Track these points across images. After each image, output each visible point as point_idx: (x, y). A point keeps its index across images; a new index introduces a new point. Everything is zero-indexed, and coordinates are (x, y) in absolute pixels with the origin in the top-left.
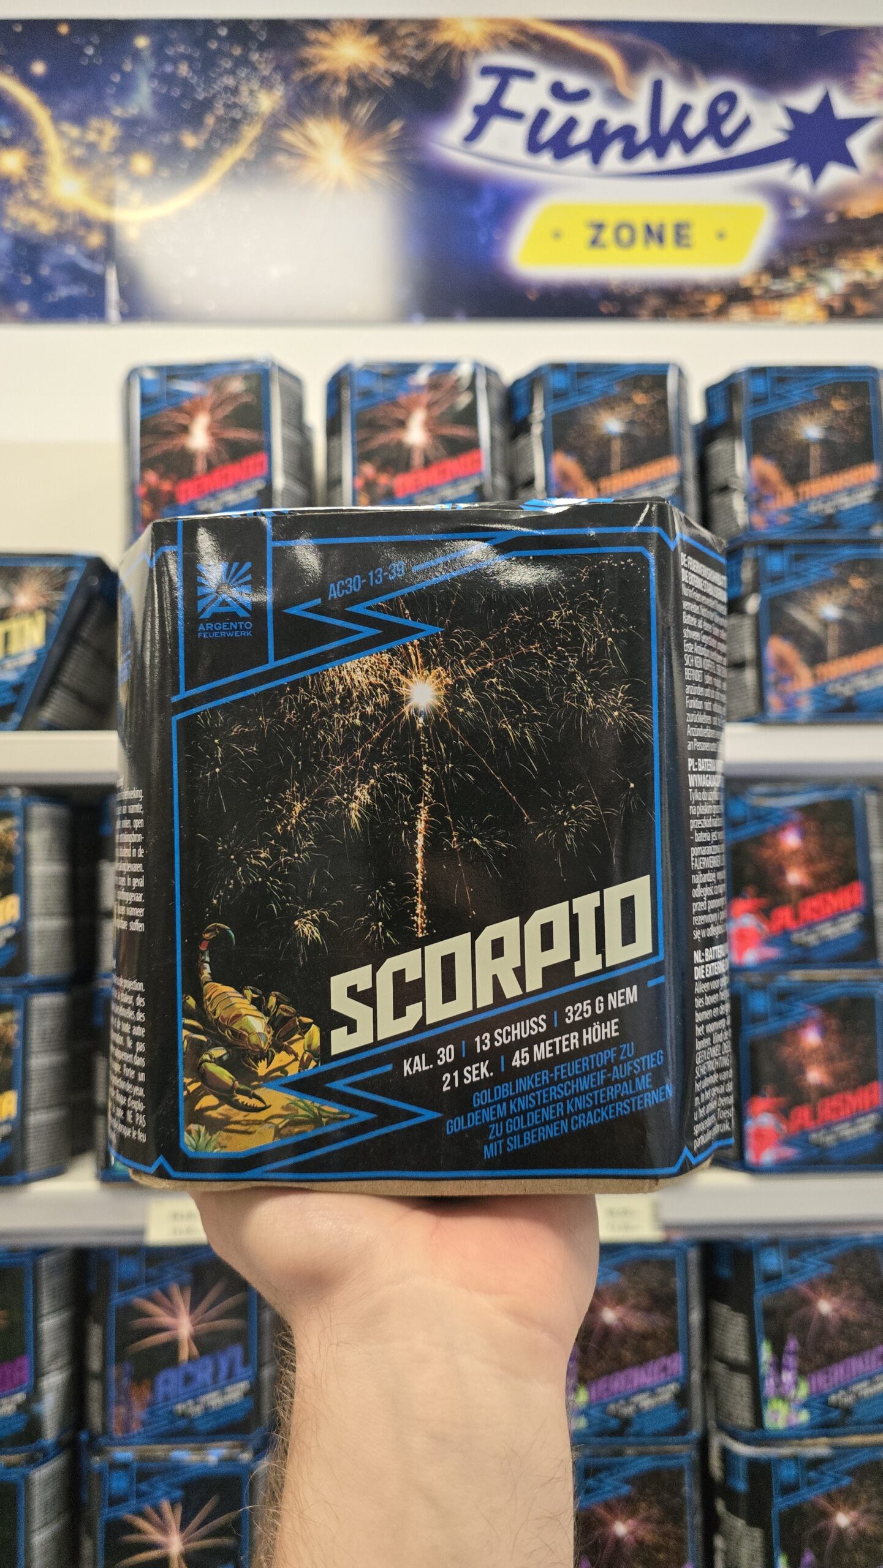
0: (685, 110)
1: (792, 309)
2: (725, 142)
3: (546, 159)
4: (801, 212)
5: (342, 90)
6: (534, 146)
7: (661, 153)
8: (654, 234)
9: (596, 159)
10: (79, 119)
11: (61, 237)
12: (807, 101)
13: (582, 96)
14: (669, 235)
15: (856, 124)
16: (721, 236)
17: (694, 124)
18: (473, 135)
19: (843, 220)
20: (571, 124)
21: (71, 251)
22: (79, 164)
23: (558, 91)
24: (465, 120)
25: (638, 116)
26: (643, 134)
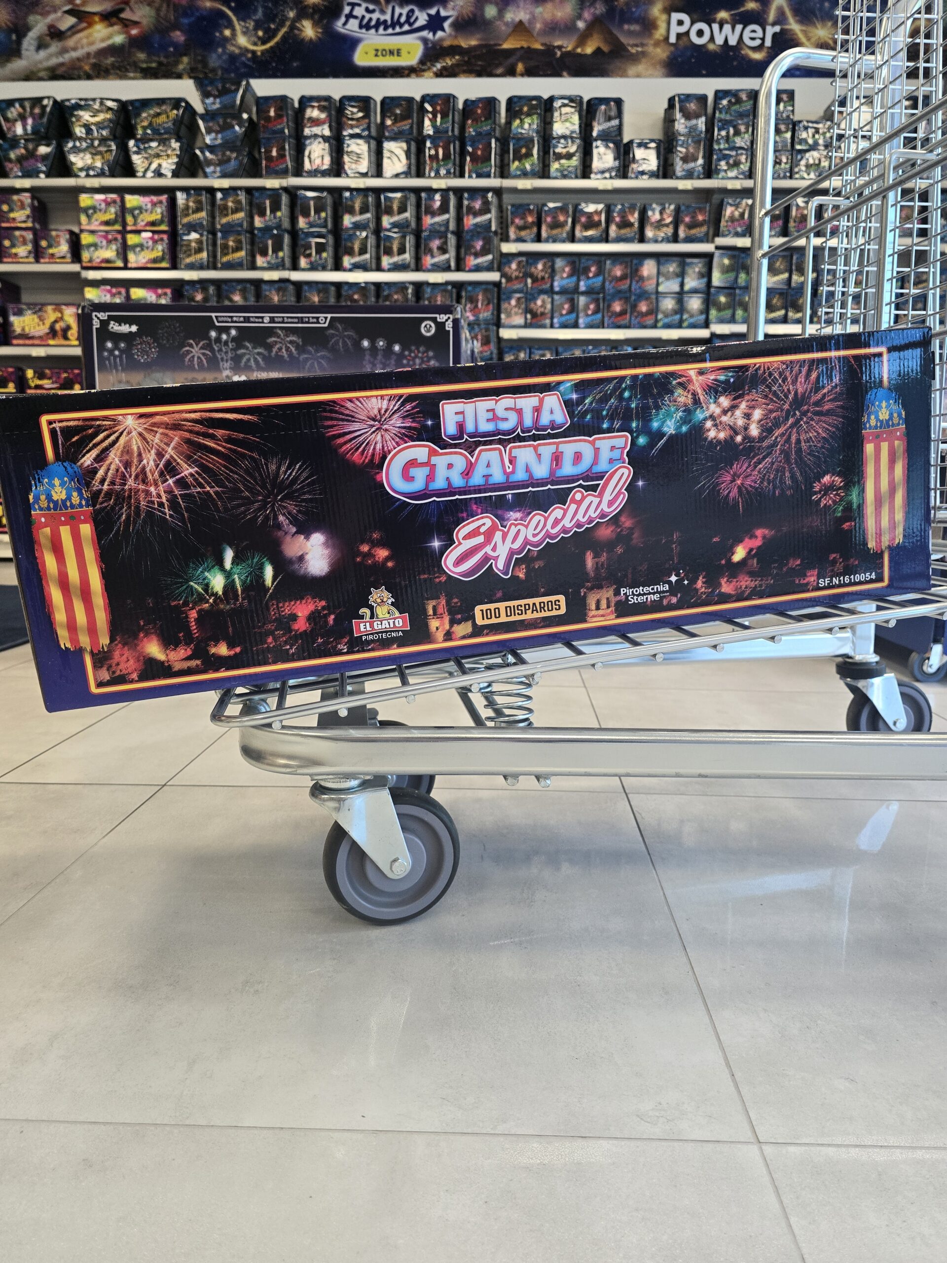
0: (401, 15)
1: (426, 74)
2: (411, 25)
3: (364, 31)
4: (430, 45)
5: (311, 10)
6: (361, 27)
7: (394, 29)
8: (391, 53)
9: (377, 31)
10: (244, 20)
11: (241, 55)
12: (433, 12)
13: (373, 11)
14: (395, 53)
15: (446, 18)
16: (409, 53)
17: (403, 19)
18: (345, 24)
19: (442, 48)
20: (371, 19)
21: (243, 59)
22: (244, 33)
23: (367, 10)
24: (343, 19)
25: (388, 17)
26: (389, 22)
